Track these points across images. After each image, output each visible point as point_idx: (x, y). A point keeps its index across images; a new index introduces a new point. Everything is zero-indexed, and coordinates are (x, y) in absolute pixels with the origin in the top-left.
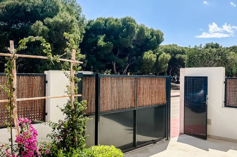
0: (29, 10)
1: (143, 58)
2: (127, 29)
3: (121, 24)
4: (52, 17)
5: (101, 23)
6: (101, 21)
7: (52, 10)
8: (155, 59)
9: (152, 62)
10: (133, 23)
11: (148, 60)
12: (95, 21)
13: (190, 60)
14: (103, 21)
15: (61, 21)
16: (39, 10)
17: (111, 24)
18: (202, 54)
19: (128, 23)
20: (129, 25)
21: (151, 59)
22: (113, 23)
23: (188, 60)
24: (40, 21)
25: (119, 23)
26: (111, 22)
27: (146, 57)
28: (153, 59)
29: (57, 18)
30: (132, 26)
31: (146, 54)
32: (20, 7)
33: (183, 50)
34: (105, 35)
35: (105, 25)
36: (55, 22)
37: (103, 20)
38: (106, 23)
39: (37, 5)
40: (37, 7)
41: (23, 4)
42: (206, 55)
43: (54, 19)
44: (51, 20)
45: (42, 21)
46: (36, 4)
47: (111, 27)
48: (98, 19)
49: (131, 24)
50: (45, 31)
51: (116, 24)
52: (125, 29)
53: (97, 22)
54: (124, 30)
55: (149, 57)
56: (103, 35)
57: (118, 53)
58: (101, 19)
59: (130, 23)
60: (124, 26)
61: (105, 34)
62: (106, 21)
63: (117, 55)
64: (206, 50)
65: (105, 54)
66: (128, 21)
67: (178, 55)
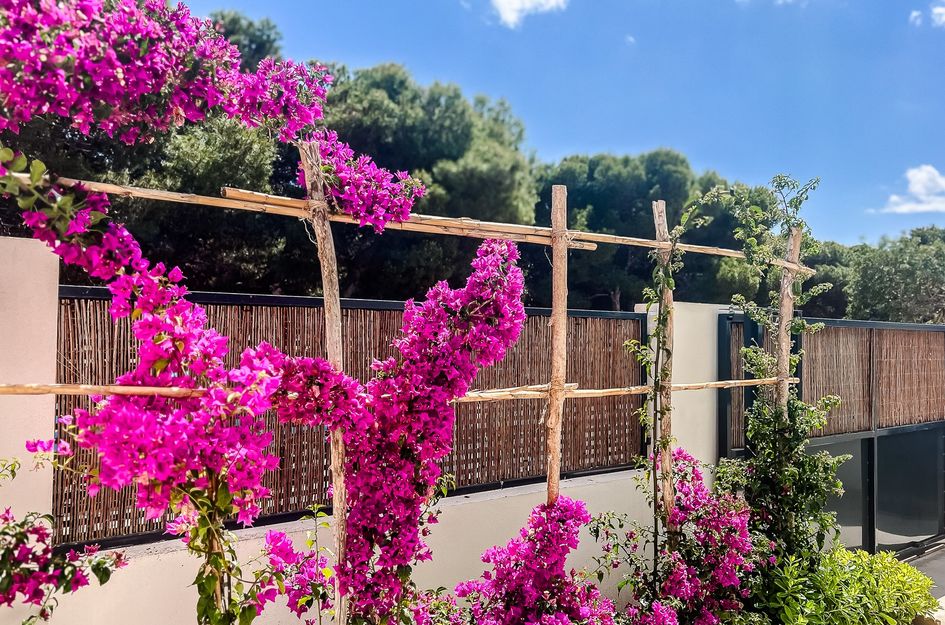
0: (390, 140)
1: (718, 276)
2: (661, 187)
3: (642, 172)
4: (455, 159)
5: (578, 170)
6: (577, 166)
7: (453, 137)
8: (758, 280)
9: (749, 289)
10: (680, 168)
11: (735, 283)
12: (557, 165)
13: (865, 282)
14: (583, 165)
15: (484, 167)
16: (418, 137)
17: (610, 173)
18: (909, 263)
19: (666, 167)
20: (669, 174)
21: (746, 279)
22: (617, 169)
23: (858, 282)
24: (423, 171)
25: (637, 168)
26: (608, 168)
27: (730, 275)
28: (751, 281)
29: (470, 160)
30: (677, 179)
31: (726, 264)
32: (368, 129)
33: (834, 252)
34: (590, 207)
35: (591, 177)
36: (465, 171)
37: (582, 161)
38: (592, 171)
39: (414, 123)
40: (413, 128)
41: (376, 122)
42: (926, 266)
43: (461, 162)
44: (453, 168)
45: (429, 170)
46: (409, 122)
47: (612, 181)
48: (565, 160)
49: (675, 172)
50: (438, 201)
51: (625, 172)
52: (658, 186)
53: (565, 168)
54: (652, 192)
55: (736, 275)
56: (585, 208)
57: (629, 264)
58: (575, 159)
59: (671, 167)
60: (652, 178)
61: (591, 204)
62: (593, 165)
63: (626, 268)
64: (925, 251)
65: (592, 267)
66: (663, 163)
67: (821, 269)
